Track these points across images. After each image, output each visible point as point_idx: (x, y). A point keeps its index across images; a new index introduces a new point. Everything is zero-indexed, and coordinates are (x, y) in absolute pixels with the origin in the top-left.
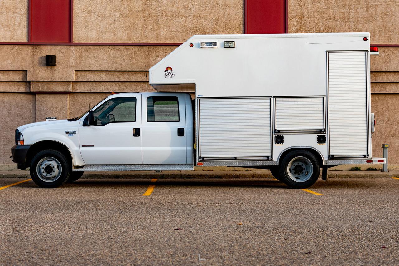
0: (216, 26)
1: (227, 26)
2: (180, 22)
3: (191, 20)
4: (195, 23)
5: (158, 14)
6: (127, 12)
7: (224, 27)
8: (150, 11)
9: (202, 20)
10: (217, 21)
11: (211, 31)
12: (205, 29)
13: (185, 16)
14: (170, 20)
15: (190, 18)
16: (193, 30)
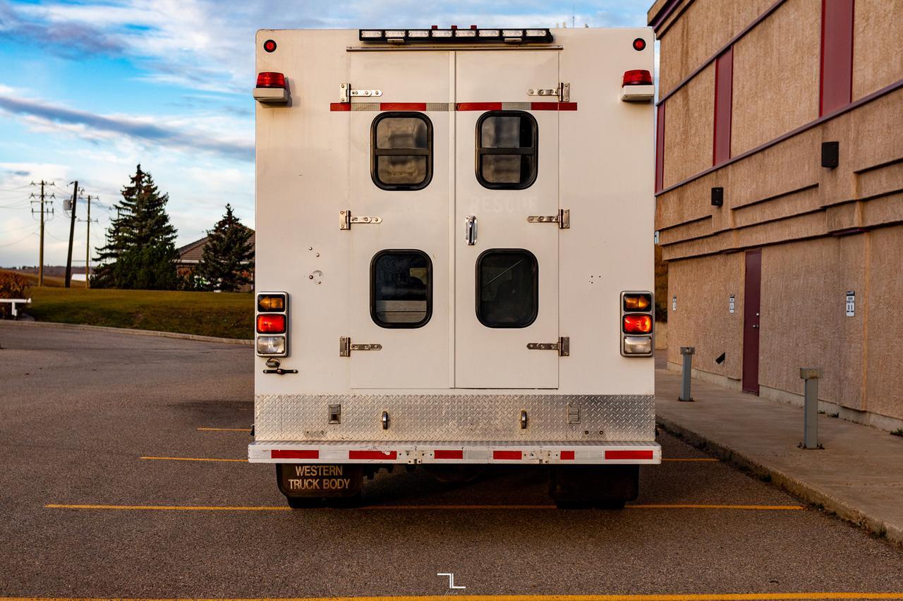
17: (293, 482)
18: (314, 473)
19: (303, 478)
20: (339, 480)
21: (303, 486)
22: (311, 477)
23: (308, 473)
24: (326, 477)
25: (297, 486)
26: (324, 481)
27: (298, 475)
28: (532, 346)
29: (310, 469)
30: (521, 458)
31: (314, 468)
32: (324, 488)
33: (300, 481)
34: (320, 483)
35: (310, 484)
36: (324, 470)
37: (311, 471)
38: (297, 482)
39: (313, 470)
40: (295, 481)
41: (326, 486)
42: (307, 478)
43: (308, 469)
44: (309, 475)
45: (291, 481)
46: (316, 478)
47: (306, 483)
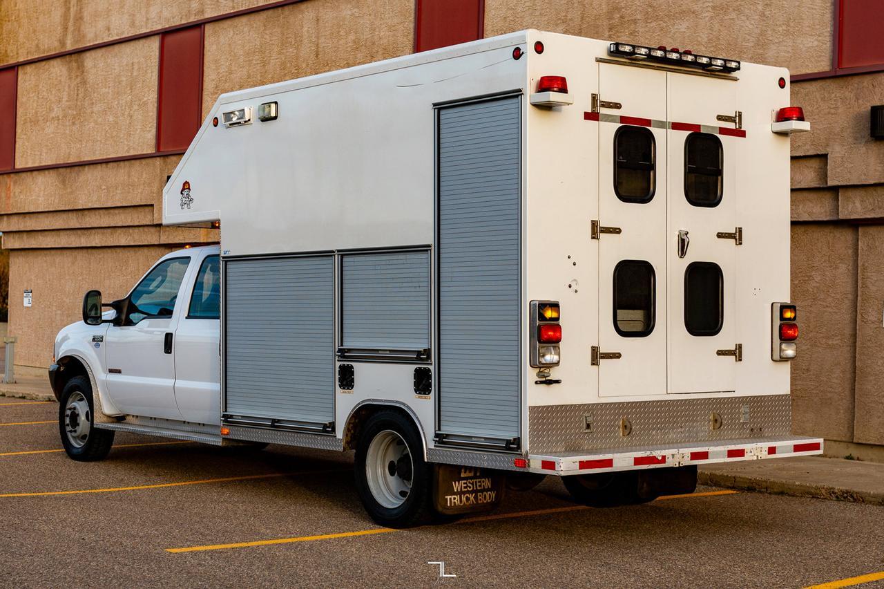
0: (764, 28)
1: (792, 25)
2: (684, 30)
3: (707, 19)
4: (717, 27)
5: (638, 17)
6: (577, 21)
7: (784, 27)
8: (623, 10)
9: (734, 15)
10: (767, 13)
11: (752, 44)
12: (740, 39)
13: (693, 13)
14: (662, 29)
15: (706, 14)
16: (712, 49)
17: (450, 499)
18: (470, 487)
19: (460, 493)
20: (489, 493)
21: (461, 501)
22: (468, 492)
23: (465, 487)
24: (480, 491)
25: (455, 503)
26: (479, 494)
27: (456, 491)
28: (720, 353)
29: (466, 483)
30: (744, 456)
31: (470, 483)
32: (479, 502)
33: (457, 497)
34: (476, 498)
35: (468, 499)
36: (478, 484)
37: (467, 486)
38: (455, 499)
39: (469, 485)
40: (453, 497)
41: (480, 500)
42: (464, 493)
43: (464, 483)
44: (466, 490)
45: (448, 497)
46: (471, 492)
47: (464, 499)
